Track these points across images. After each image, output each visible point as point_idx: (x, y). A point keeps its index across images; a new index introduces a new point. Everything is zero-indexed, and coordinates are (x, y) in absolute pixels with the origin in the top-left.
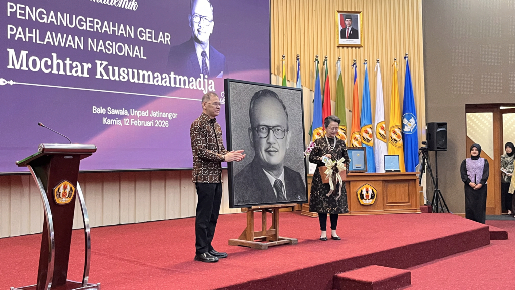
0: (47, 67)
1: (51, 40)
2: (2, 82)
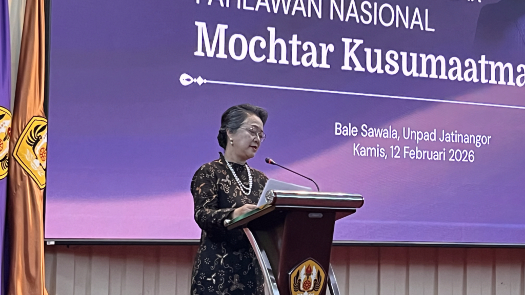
0: (259, 51)
1: (266, 4)
2: (185, 79)
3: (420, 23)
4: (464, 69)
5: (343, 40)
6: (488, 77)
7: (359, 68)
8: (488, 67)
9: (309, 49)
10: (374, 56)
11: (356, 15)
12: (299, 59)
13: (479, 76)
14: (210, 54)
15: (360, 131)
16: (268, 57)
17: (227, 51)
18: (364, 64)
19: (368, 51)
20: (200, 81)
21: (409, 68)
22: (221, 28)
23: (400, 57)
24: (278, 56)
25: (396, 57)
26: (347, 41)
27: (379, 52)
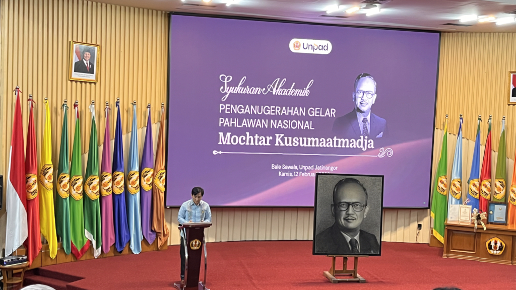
0: (242, 141)
1: (246, 124)
2: (215, 152)
3: (308, 126)
4: (326, 142)
5: (276, 135)
6: (337, 144)
7: (282, 144)
8: (337, 141)
9: (262, 139)
10: (288, 140)
11: (281, 126)
12: (258, 143)
13: (333, 144)
14: (224, 143)
15: (282, 167)
16: (246, 143)
17: (230, 142)
18: (284, 143)
19: (286, 138)
20: (220, 152)
21: (303, 143)
22: (228, 134)
23: (299, 139)
24: (250, 142)
25: (298, 140)
26: (277, 135)
27: (290, 138)
